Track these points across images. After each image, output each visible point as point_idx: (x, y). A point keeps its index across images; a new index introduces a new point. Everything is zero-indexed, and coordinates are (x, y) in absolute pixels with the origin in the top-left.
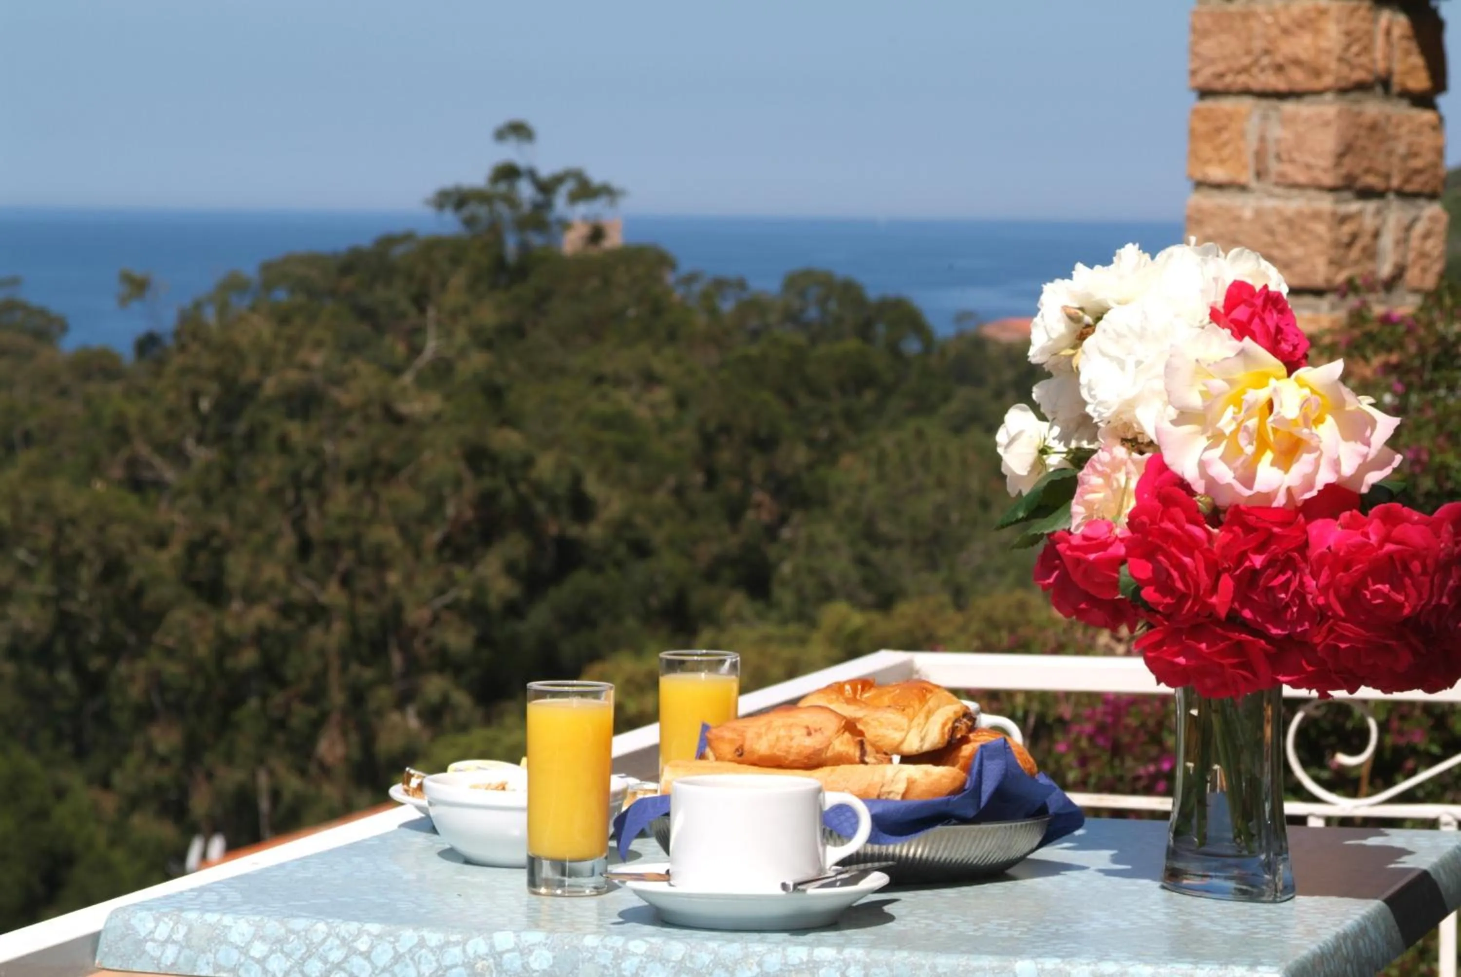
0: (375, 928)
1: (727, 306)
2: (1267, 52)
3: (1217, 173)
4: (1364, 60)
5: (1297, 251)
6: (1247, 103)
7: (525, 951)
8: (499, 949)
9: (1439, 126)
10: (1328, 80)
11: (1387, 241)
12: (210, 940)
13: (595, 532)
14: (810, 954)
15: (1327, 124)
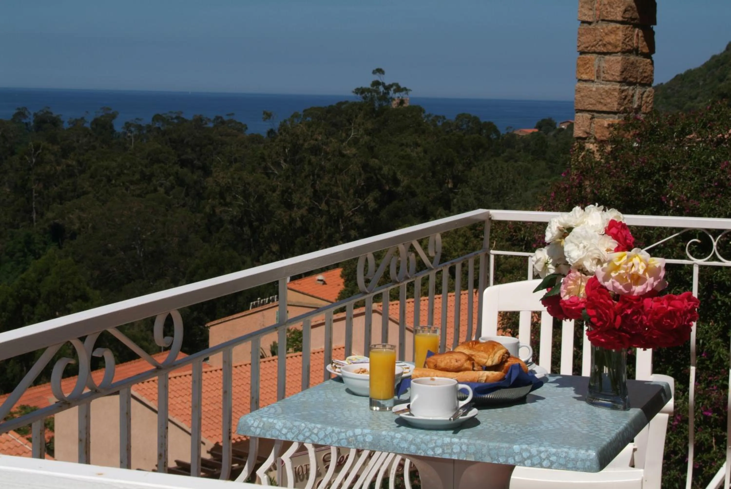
0: (319, 426)
1: (440, 124)
2: (601, 40)
3: (585, 77)
4: (630, 43)
5: (609, 101)
6: (595, 56)
7: (364, 435)
8: (356, 434)
9: (652, 63)
10: (619, 49)
11: (636, 98)
12: (270, 427)
13: (400, 189)
14: (451, 441)
15: (618, 62)
